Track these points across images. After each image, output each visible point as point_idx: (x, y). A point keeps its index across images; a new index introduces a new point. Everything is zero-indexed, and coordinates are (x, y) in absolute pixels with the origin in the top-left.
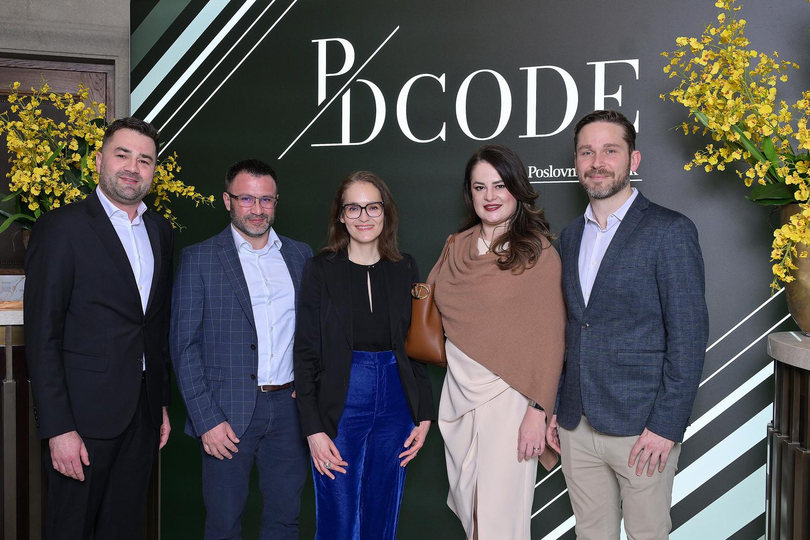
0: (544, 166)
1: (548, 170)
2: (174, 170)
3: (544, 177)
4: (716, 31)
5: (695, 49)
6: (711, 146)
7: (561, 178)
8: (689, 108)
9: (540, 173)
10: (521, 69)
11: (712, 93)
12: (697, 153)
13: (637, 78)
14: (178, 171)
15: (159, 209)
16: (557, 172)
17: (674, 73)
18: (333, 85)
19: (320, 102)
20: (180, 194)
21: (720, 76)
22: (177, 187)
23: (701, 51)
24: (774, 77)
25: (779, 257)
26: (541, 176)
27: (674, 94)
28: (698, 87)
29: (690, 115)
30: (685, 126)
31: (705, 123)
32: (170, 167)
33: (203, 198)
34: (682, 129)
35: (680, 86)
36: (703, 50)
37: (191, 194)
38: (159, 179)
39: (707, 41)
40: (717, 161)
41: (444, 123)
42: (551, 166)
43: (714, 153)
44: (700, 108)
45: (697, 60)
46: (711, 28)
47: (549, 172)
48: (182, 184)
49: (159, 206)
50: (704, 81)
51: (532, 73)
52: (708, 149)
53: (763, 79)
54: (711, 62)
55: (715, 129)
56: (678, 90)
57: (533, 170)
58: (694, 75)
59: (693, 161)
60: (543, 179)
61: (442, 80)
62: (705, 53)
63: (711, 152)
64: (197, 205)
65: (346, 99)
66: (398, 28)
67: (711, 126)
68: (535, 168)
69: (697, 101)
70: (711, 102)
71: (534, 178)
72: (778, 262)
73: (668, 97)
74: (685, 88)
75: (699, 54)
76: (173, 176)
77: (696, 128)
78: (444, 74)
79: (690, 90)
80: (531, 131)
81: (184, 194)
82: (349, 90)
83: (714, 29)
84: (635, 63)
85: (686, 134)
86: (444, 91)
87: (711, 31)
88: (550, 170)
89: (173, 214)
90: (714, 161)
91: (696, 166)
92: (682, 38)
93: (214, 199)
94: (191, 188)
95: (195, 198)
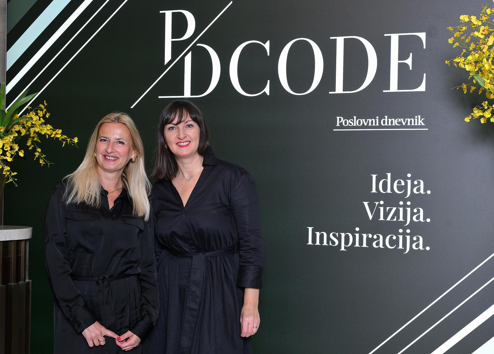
0: (350, 117)
1: (352, 120)
2: (44, 115)
3: (349, 125)
4: (491, 11)
5: (474, 25)
6: (486, 102)
7: (363, 127)
8: (469, 72)
9: (346, 122)
10: (331, 38)
11: (487, 60)
12: (475, 108)
13: (425, 48)
14: (47, 117)
15: (30, 148)
16: (359, 123)
17: (457, 44)
18: (177, 48)
19: (166, 62)
20: (49, 136)
22: (47, 130)
23: (479, 26)
26: (347, 125)
27: (457, 60)
28: (477, 55)
29: (470, 77)
30: (464, 86)
31: (482, 84)
32: (41, 113)
33: (69, 140)
34: (461, 89)
35: (462, 54)
36: (481, 26)
37: (59, 136)
38: (32, 123)
39: (484, 18)
40: (491, 114)
41: (269, 81)
42: (355, 117)
43: (488, 108)
44: (477, 72)
45: (476, 34)
46: (487, 8)
47: (353, 122)
48: (51, 127)
49: (31, 145)
50: (481, 50)
51: (340, 41)
52: (484, 105)
54: (487, 36)
55: (489, 89)
56: (460, 57)
57: (340, 120)
58: (473, 46)
59: (472, 114)
60: (348, 127)
61: (267, 46)
62: (482, 28)
63: (486, 108)
64: (64, 145)
65: (188, 60)
66: (231, 2)
67: (486, 87)
68: (342, 118)
69: (475, 67)
70: (487, 67)
71: (341, 126)
73: (452, 62)
74: (466, 56)
75: (477, 29)
76: (43, 121)
77: (473, 88)
78: (268, 42)
79: (470, 58)
80: (339, 89)
81: (53, 136)
82: (190, 53)
83: (490, 9)
84: (423, 36)
85: (465, 93)
86: (268, 55)
87: (487, 11)
88: (354, 120)
89: (42, 152)
90: (488, 115)
91: (474, 118)
92: (464, 16)
93: (78, 140)
94: (58, 131)
95: (62, 139)
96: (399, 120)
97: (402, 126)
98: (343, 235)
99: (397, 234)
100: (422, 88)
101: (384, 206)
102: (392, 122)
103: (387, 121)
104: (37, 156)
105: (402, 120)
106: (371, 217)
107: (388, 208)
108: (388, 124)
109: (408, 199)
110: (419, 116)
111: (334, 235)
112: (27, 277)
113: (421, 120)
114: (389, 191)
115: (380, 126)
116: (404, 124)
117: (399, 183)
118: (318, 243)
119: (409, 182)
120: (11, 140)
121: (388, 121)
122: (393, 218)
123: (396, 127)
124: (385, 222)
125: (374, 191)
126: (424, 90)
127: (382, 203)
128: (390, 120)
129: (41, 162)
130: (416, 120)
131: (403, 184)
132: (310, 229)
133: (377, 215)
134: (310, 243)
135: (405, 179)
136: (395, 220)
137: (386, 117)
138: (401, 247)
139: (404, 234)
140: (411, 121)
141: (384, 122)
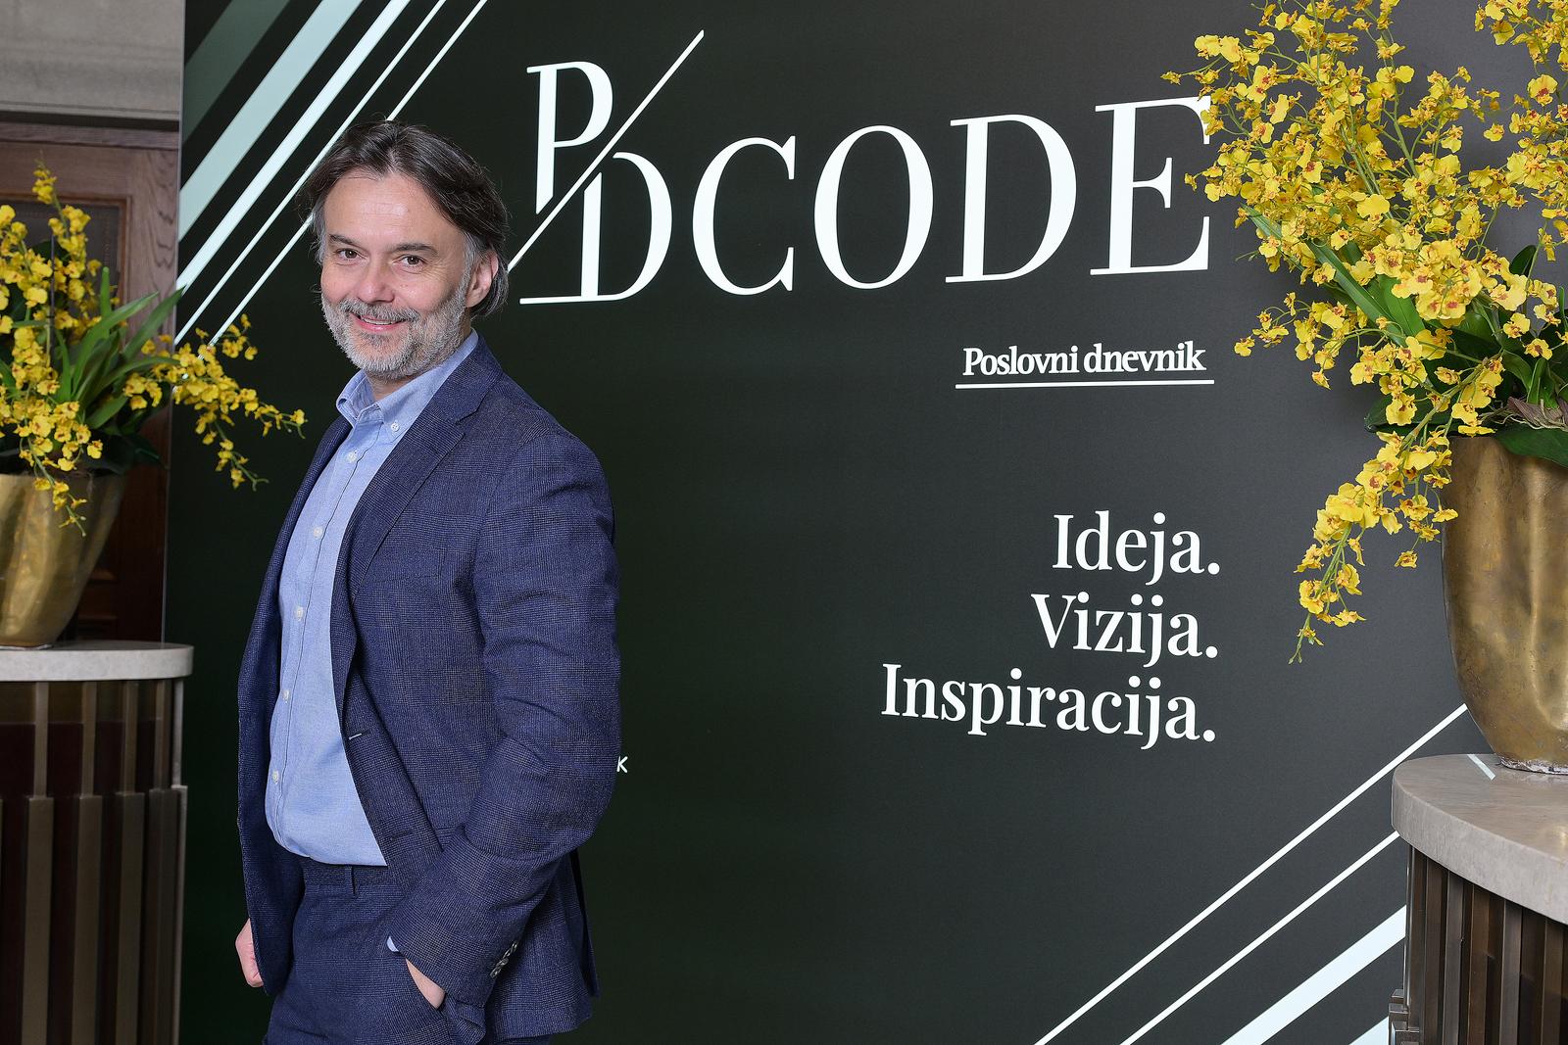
0: (996, 348)
1: (1007, 357)
2: (242, 354)
3: (999, 373)
4: (1289, 20)
5: (1236, 64)
6: (1292, 295)
7: (1036, 376)
9: (989, 362)
10: (953, 123)
12: (1263, 315)
13: (1207, 142)
14: (249, 357)
15: (208, 440)
16: (1026, 366)
17: (1221, 124)
18: (569, 165)
19: (540, 205)
20: (229, 406)
21: (1294, 129)
24: (1455, 129)
25: (1317, 564)
26: (993, 372)
32: (233, 349)
33: (280, 417)
36: (1256, 66)
37: (251, 407)
39: (1264, 43)
41: (791, 251)
42: (1014, 349)
43: (1303, 314)
45: (1241, 88)
46: (1277, 12)
47: (1009, 363)
48: (234, 385)
49: (206, 432)
51: (977, 131)
52: (1289, 305)
53: (1428, 134)
54: (1272, 94)
57: (974, 356)
59: (1256, 332)
60: (996, 378)
61: (788, 151)
62: (1261, 72)
63: (1295, 312)
64: (265, 432)
65: (593, 197)
66: (701, 35)
68: (979, 352)
71: (978, 376)
72: (1312, 574)
75: (1246, 75)
78: (792, 139)
80: (973, 269)
81: (235, 407)
82: (599, 178)
83: (1284, 15)
86: (791, 176)
87: (1276, 19)
88: (1011, 359)
89: (237, 452)
91: (1266, 346)
92: (1208, 37)
93: (305, 418)
94: (246, 394)
95: (263, 415)
96: (1131, 356)
97: (1141, 375)
98: (978, 689)
99: (1124, 690)
100: (1198, 260)
101: (1091, 608)
102: (1114, 360)
103: (1101, 359)
104: (223, 461)
105: (1142, 354)
106: (1052, 639)
107: (1099, 614)
108: (1103, 367)
109: (1157, 589)
110: (1190, 344)
111: (955, 690)
112: (177, 778)
113: (1194, 353)
114: (1103, 564)
115: (1083, 375)
116: (1147, 367)
117: (1132, 539)
118: (911, 711)
119: (1159, 537)
120: (73, 415)
121: (1103, 358)
122: (1112, 643)
123: (1125, 376)
124: (1091, 655)
125: (1062, 562)
126: (1205, 267)
127: (1083, 597)
128: (1109, 356)
129: (236, 476)
130: (1181, 354)
131: (1142, 543)
132: (892, 670)
133: (1069, 634)
134: (890, 709)
135: (1148, 527)
136: (1119, 648)
137: (1098, 346)
138: (1133, 729)
139: (1144, 691)
140: (1166, 360)
141: (1092, 363)
